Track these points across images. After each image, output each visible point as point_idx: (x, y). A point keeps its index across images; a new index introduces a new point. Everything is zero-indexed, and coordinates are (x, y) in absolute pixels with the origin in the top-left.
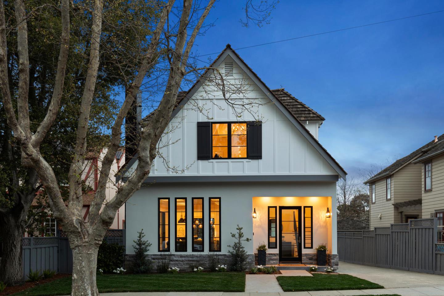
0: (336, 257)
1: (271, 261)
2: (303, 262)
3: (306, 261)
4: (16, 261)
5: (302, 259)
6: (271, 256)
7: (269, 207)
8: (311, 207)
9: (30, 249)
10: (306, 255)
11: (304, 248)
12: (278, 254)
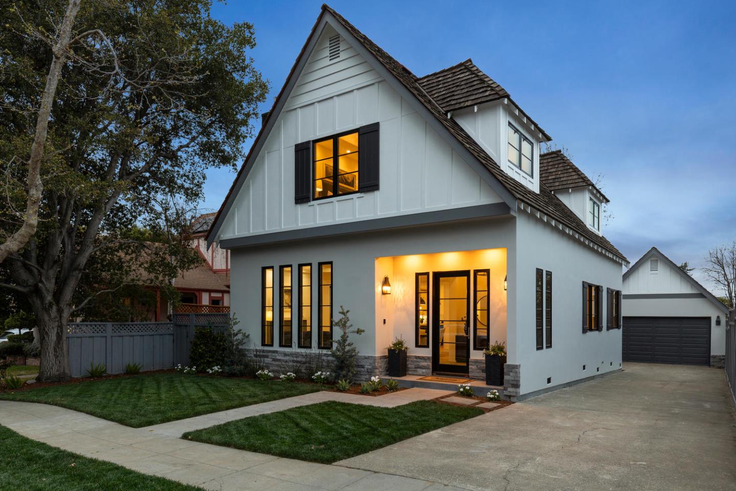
0: (513, 371)
1: (418, 370)
2: (470, 374)
3: (477, 375)
4: (51, 352)
5: (470, 370)
6: (418, 360)
7: (417, 275)
8: (487, 271)
9: (106, 337)
10: (476, 362)
11: (475, 348)
12: (431, 358)
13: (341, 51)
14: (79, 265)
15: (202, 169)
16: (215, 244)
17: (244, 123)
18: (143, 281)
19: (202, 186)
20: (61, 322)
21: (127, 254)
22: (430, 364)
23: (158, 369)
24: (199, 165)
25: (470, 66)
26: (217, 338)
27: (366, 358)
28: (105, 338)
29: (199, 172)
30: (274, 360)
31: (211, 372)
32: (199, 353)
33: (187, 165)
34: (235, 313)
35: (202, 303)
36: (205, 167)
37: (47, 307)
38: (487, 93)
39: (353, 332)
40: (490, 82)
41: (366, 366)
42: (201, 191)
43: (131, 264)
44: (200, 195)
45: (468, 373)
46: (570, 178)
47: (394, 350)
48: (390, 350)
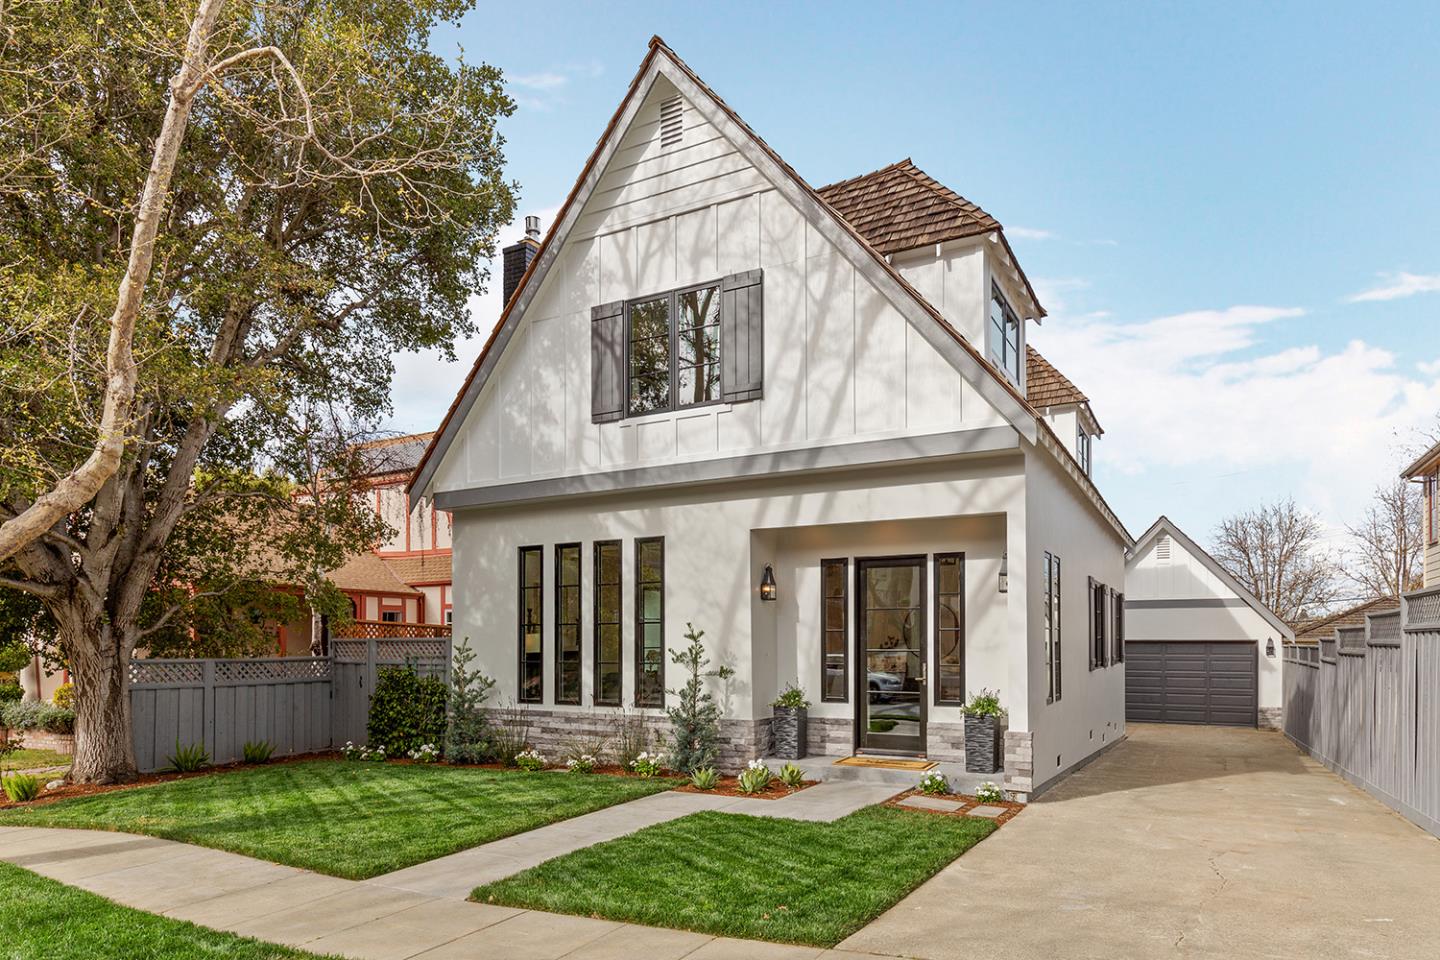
0: (1022, 745)
1: (827, 745)
2: (930, 753)
3: (941, 753)
5: (929, 743)
6: (828, 726)
7: (826, 563)
8: (960, 557)
9: (203, 688)
10: (942, 727)
11: (937, 703)
12: (852, 723)
13: (685, 130)
14: (157, 540)
15: (386, 352)
16: (424, 501)
17: (467, 265)
18: (276, 573)
19: (389, 385)
20: (119, 659)
21: (242, 518)
22: (848, 733)
23: (302, 752)
24: (381, 343)
25: (913, 172)
26: (426, 688)
27: (733, 724)
28: (201, 691)
29: (380, 357)
30: (544, 730)
31: (416, 756)
32: (389, 718)
33: (357, 342)
34: (467, 639)
35: (365, 618)
36: (393, 349)
37: (93, 628)
38: (959, 222)
39: (711, 674)
40: (960, 202)
41: (733, 741)
42: (386, 395)
43: (250, 539)
44: (384, 404)
45: (926, 750)
46: (1045, 388)
47: (786, 707)
48: (777, 708)
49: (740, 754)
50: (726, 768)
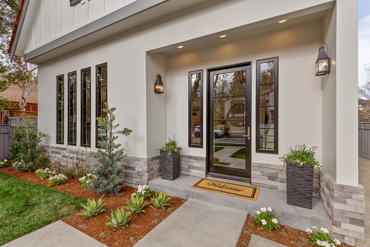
0: (354, 197)
1: (192, 170)
2: (252, 181)
3: (262, 182)
5: (252, 176)
6: (192, 160)
7: (191, 73)
10: (262, 166)
11: (258, 150)
12: (205, 159)
22: (203, 165)
27: (136, 160)
30: (64, 156)
39: (119, 132)
41: (136, 169)
45: (250, 178)
47: (166, 151)
48: (162, 151)
49: (140, 177)
50: (133, 183)
